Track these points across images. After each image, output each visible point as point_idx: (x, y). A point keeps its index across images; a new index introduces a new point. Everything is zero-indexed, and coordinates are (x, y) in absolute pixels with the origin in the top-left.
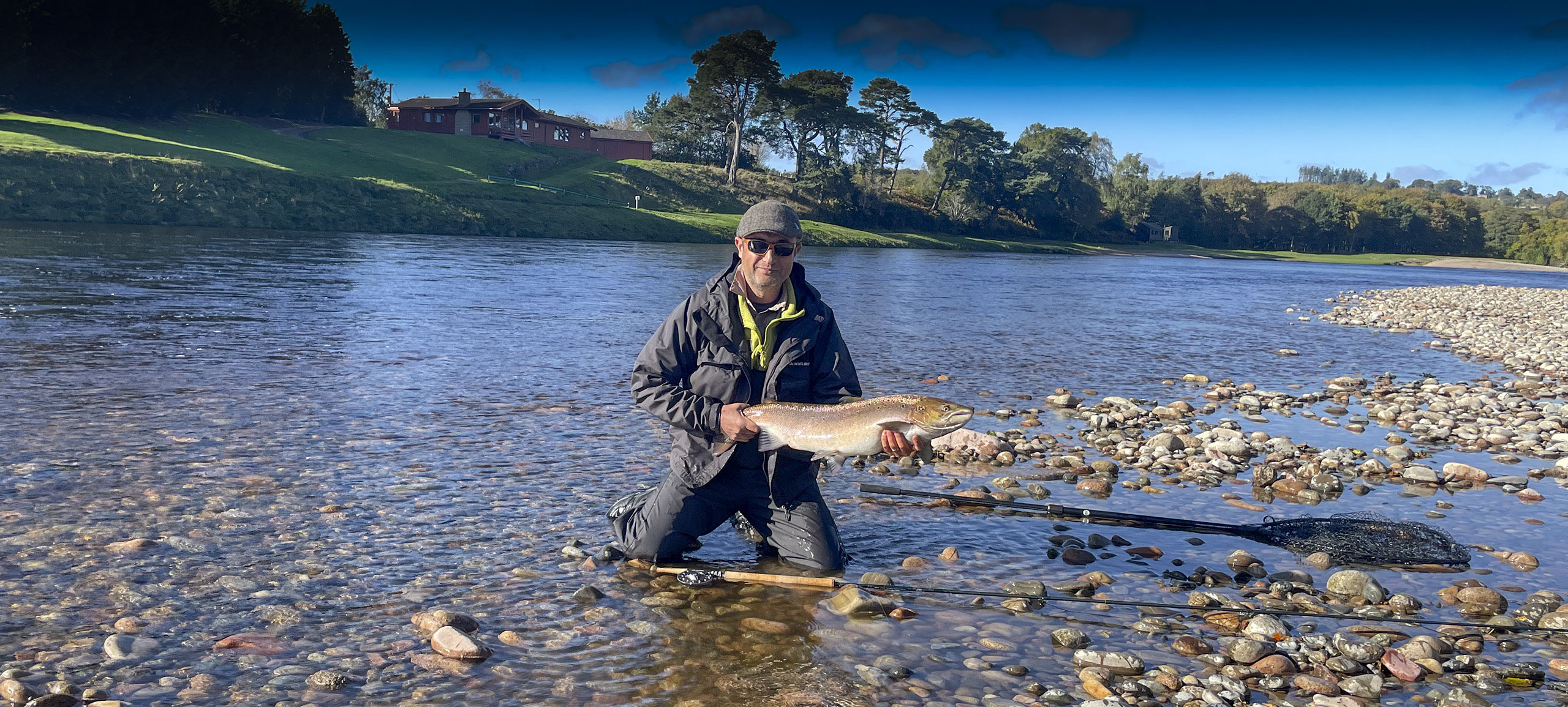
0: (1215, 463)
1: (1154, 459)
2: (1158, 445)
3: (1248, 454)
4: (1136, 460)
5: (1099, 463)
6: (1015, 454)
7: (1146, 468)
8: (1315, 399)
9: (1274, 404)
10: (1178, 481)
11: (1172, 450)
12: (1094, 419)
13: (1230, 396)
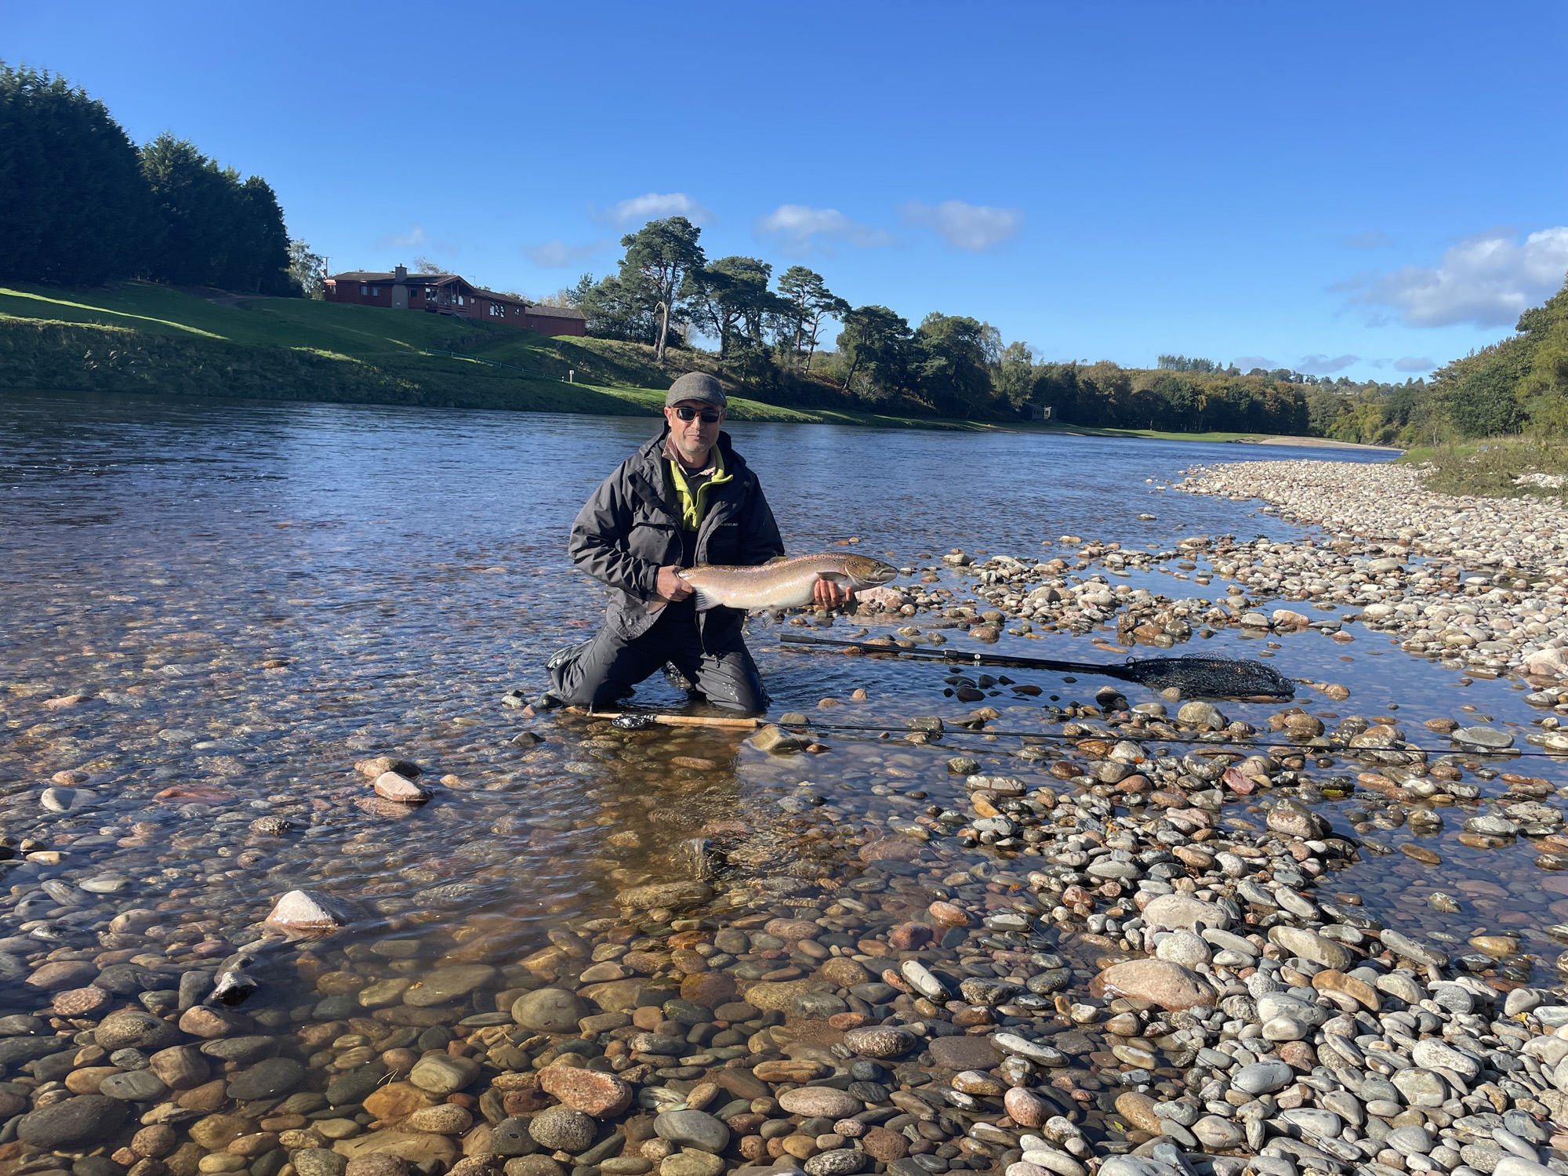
0: (1086, 612)
1: (1035, 609)
2: (1038, 597)
3: (1114, 604)
4: (1019, 611)
5: (989, 614)
6: (917, 606)
7: (1028, 617)
8: (1169, 557)
9: (1136, 561)
10: (1055, 628)
11: (1050, 601)
12: (984, 575)
13: (1100, 555)
